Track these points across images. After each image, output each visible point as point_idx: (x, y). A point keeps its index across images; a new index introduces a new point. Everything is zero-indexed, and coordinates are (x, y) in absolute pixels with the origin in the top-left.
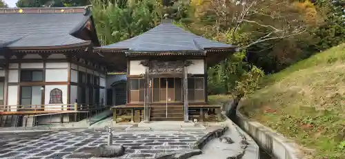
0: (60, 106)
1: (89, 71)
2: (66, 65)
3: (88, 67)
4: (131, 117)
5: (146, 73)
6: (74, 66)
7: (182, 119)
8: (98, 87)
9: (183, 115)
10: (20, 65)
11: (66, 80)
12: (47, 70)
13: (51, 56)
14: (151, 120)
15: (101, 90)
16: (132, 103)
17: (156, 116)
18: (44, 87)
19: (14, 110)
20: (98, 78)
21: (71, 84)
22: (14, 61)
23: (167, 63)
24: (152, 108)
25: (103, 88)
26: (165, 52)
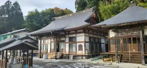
0: (81, 52)
1: (95, 36)
2: (83, 34)
3: (94, 34)
4: (111, 59)
5: (115, 35)
6: (87, 34)
7: (141, 63)
8: (100, 43)
9: (141, 60)
10: (69, 36)
11: (84, 41)
12: (77, 37)
13: (78, 31)
14: (121, 62)
15: (102, 45)
16: (111, 51)
17: (124, 59)
18: (76, 44)
19: (67, 53)
20: (100, 39)
21: (86, 42)
22: (67, 34)
23: (127, 30)
24: (122, 55)
25: (103, 43)
26: (124, 23)
